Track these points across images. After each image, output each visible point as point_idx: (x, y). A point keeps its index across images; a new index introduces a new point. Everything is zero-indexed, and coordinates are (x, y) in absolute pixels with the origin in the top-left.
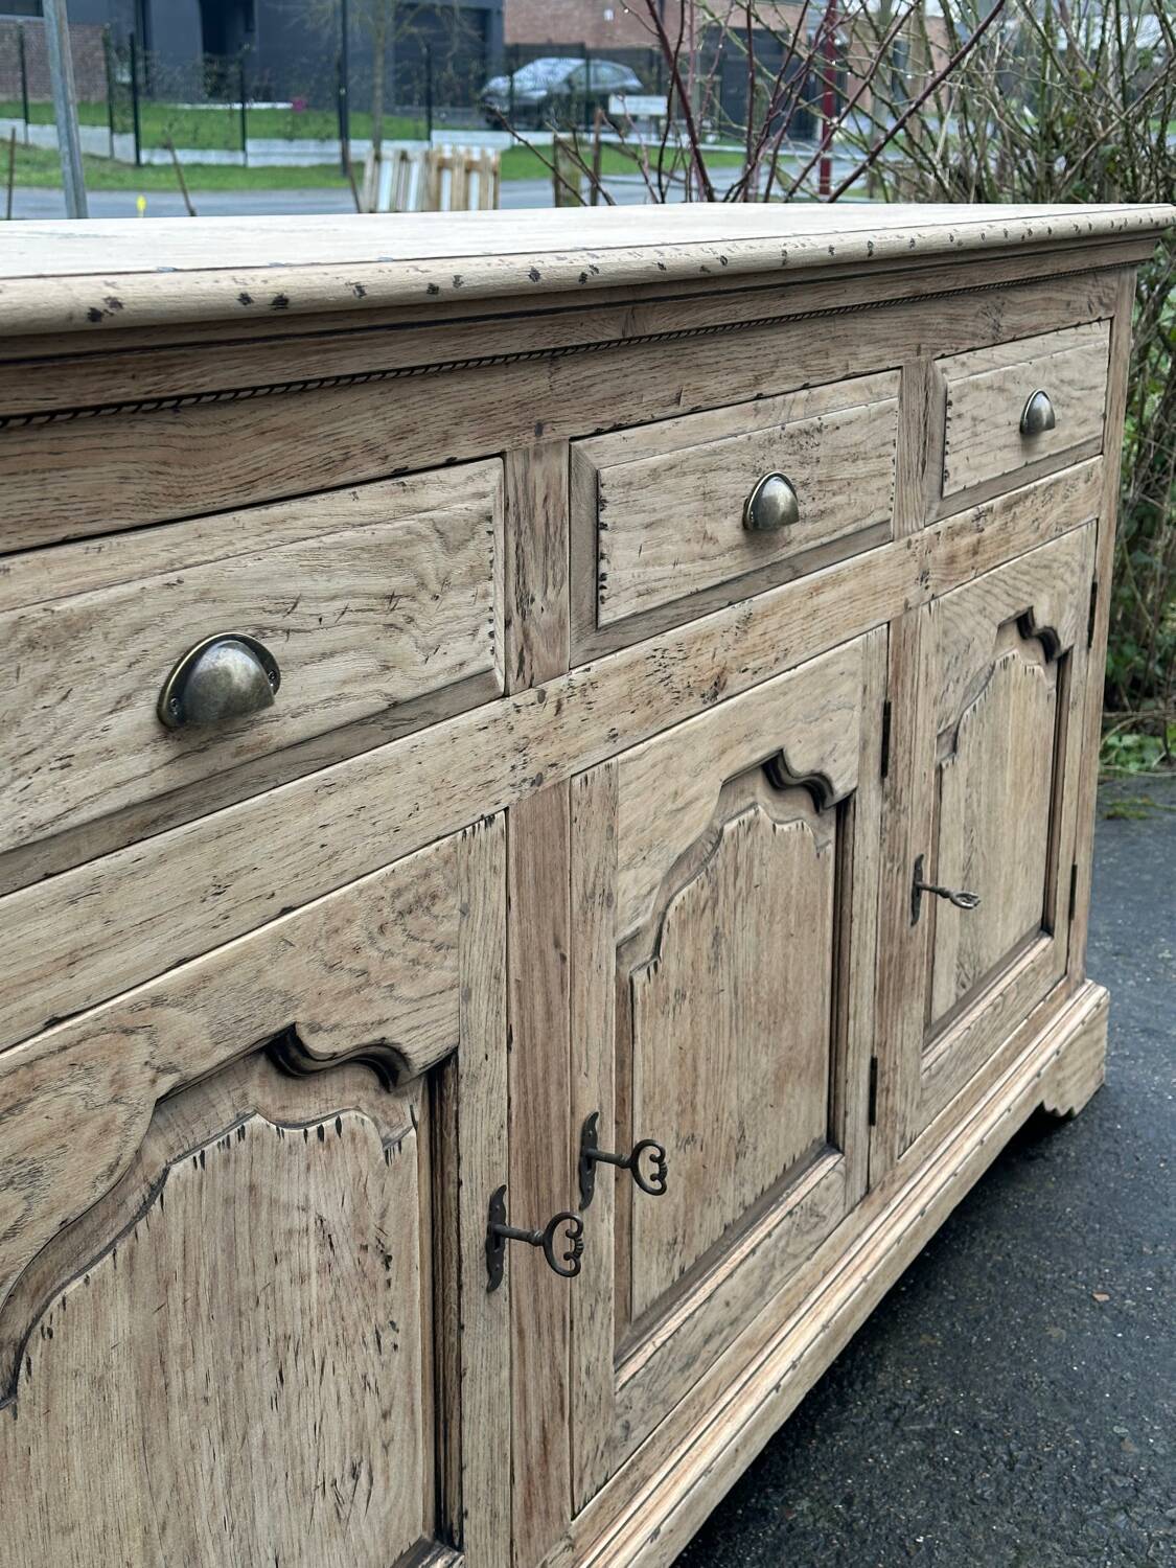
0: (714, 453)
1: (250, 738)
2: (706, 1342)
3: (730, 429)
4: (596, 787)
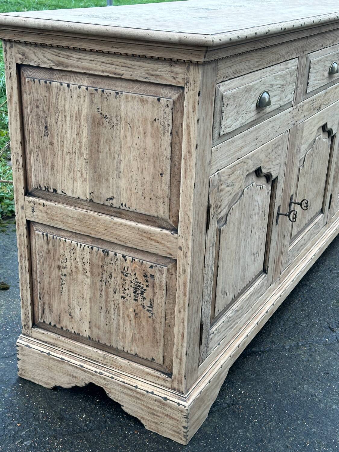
0: (327, 57)
1: (264, 111)
2: (301, 246)
3: (329, 52)
4: (301, 126)
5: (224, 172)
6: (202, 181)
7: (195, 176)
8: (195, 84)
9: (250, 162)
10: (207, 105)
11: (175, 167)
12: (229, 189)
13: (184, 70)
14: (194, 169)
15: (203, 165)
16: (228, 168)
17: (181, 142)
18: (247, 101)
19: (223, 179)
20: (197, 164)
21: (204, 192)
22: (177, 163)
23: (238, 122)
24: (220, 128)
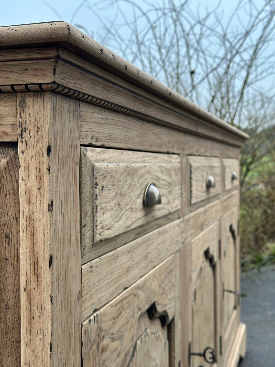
4: (190, 248)
5: (105, 314)
6: (66, 334)
7: (52, 326)
8: (39, 133)
9: (142, 295)
10: (67, 177)
11: (8, 311)
12: (116, 344)
13: (14, 109)
14: (49, 310)
15: (66, 301)
16: (111, 306)
17: (18, 257)
18: (130, 190)
19: (105, 326)
20: (54, 299)
21: (72, 358)
22: (11, 303)
23: (121, 222)
24: (94, 227)
